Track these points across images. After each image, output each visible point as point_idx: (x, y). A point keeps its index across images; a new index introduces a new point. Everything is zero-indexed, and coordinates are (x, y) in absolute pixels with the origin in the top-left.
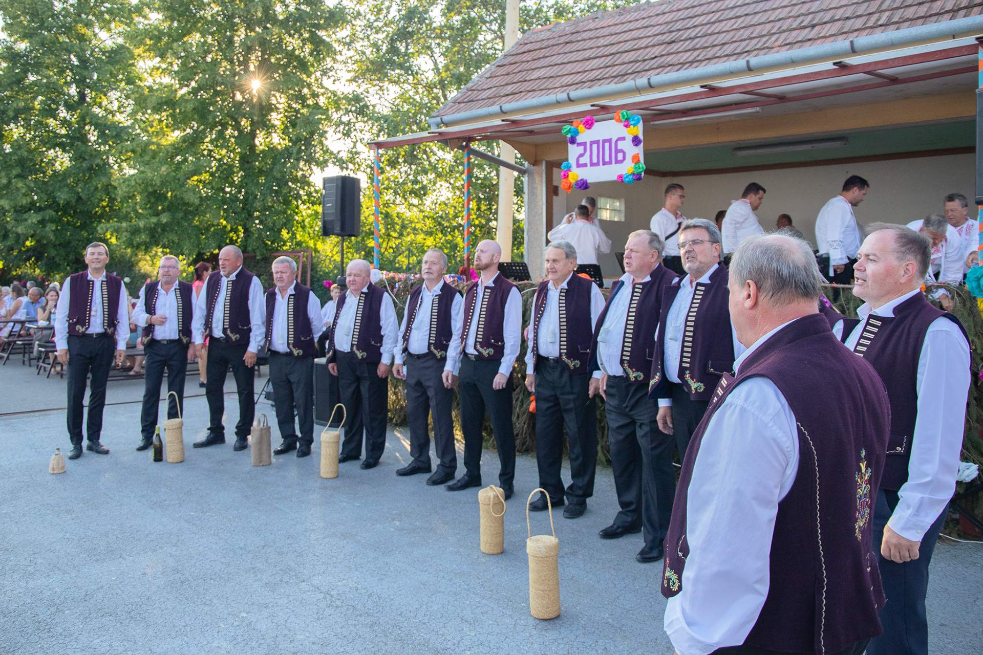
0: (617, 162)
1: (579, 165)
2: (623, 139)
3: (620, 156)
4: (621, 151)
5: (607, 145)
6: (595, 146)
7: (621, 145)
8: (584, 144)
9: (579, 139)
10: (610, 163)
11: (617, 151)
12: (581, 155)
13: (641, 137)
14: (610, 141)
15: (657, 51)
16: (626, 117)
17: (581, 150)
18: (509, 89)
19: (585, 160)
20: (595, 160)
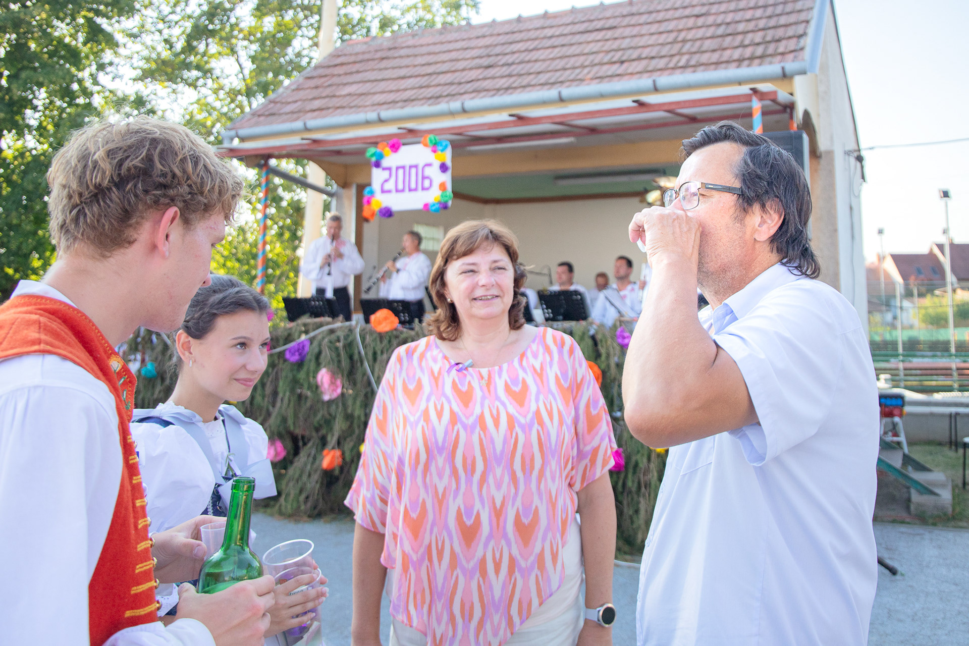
0: (423, 189)
1: (383, 191)
2: (430, 165)
3: (427, 183)
4: (428, 178)
5: (413, 171)
6: (401, 171)
7: (428, 172)
8: (389, 169)
10: (416, 189)
11: (424, 178)
12: (386, 181)
13: (449, 163)
14: (416, 167)
15: (474, 74)
16: (434, 142)
18: (317, 104)
19: (390, 185)
20: (400, 187)
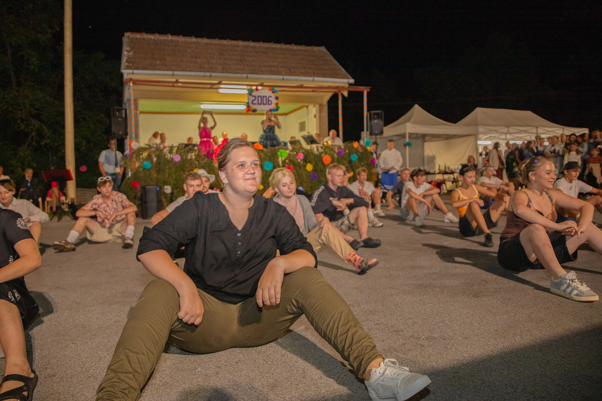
0: (269, 104)
1: (253, 104)
2: (271, 97)
3: (270, 103)
4: (271, 101)
5: (265, 98)
6: (260, 98)
7: (270, 99)
8: (255, 96)
9: (254, 94)
10: (266, 104)
11: (269, 101)
12: (254, 100)
14: (266, 97)
17: (253, 98)
19: (256, 102)
20: (260, 102)
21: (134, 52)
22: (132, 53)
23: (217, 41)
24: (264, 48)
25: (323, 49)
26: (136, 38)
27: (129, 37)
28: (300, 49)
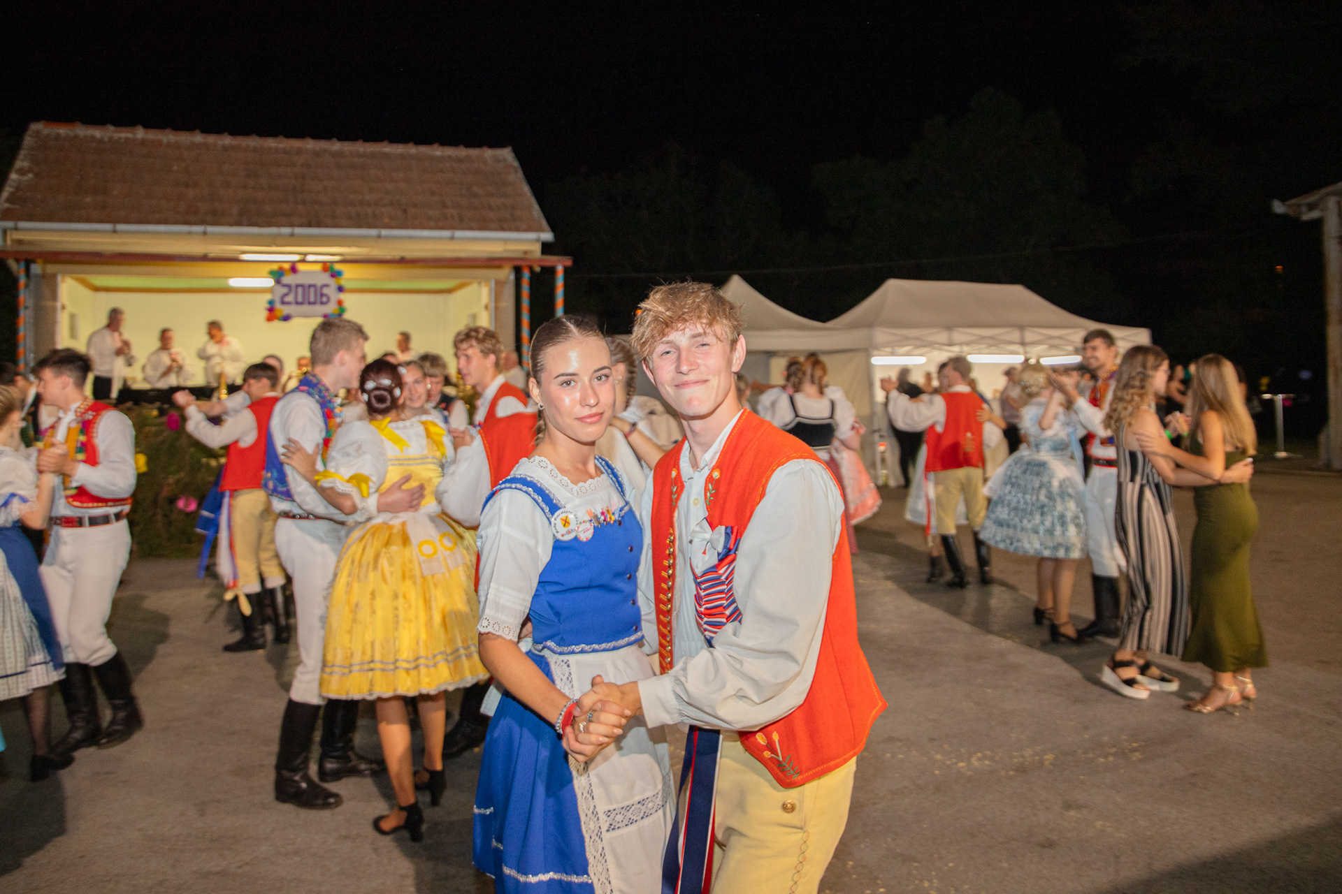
0: (322, 303)
1: (283, 303)
3: (324, 299)
4: (326, 295)
5: (312, 290)
6: (300, 290)
7: (325, 291)
8: (288, 286)
9: (286, 280)
10: (314, 303)
11: (322, 295)
12: (286, 295)
14: (314, 286)
17: (285, 290)
19: (290, 298)
20: (300, 299)
21: (37, 175)
22: (30, 175)
23: (253, 142)
24: (363, 155)
25: (507, 154)
26: (58, 137)
27: (38, 132)
28: (450, 157)
